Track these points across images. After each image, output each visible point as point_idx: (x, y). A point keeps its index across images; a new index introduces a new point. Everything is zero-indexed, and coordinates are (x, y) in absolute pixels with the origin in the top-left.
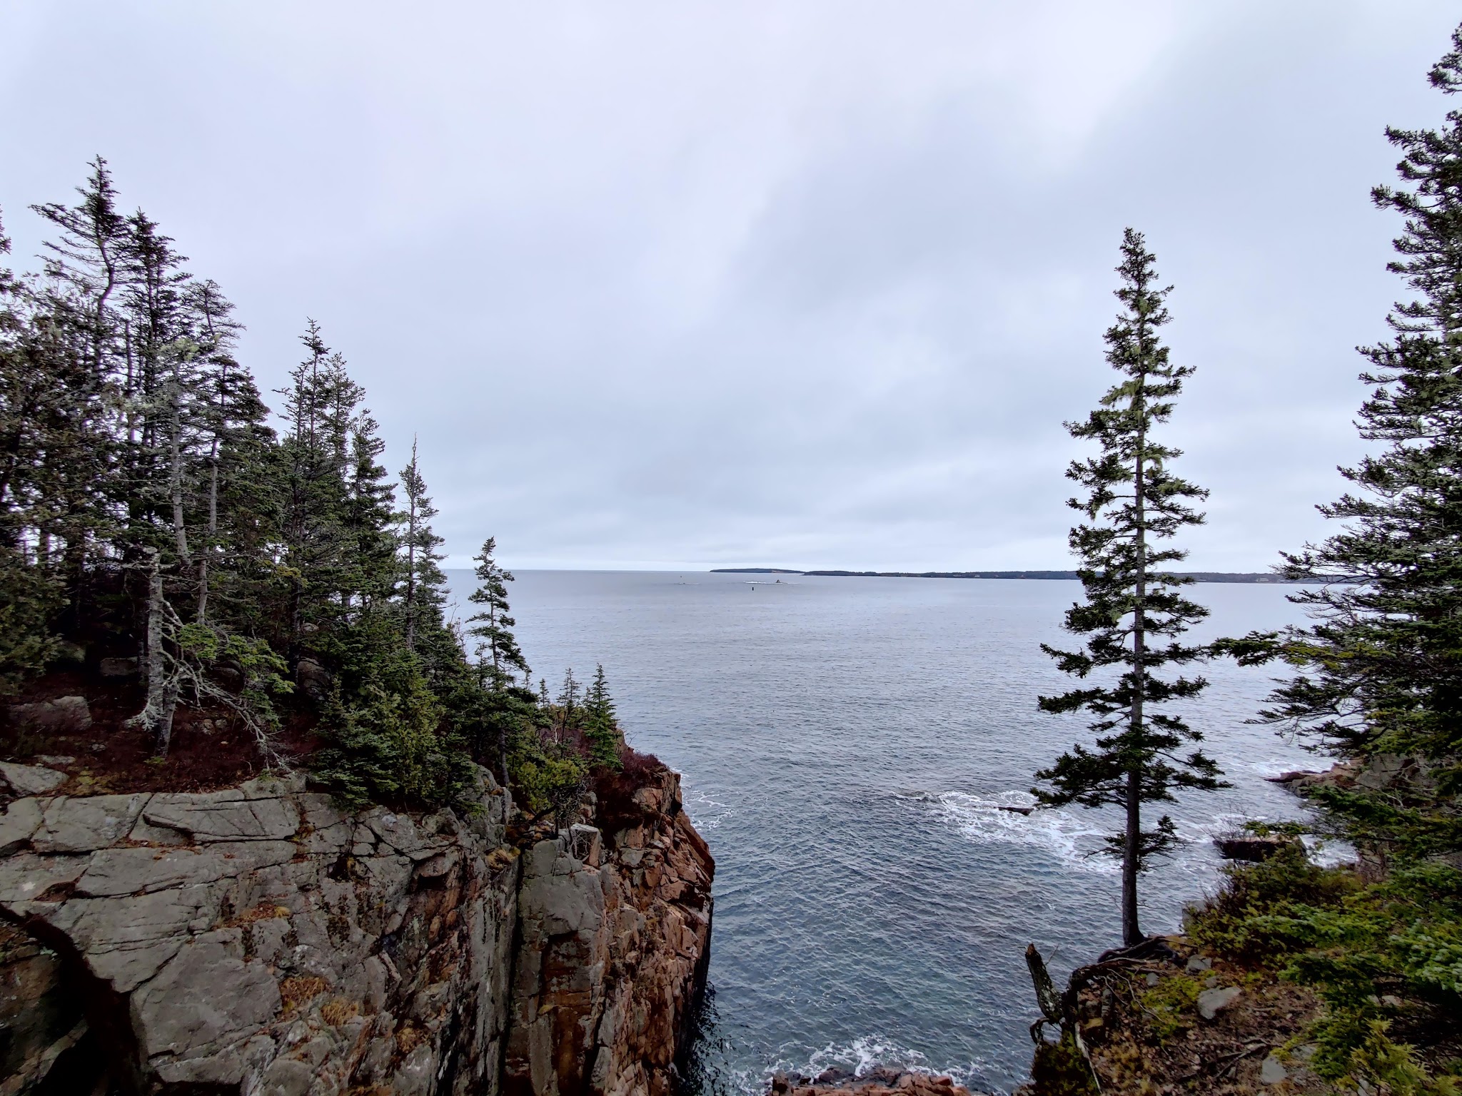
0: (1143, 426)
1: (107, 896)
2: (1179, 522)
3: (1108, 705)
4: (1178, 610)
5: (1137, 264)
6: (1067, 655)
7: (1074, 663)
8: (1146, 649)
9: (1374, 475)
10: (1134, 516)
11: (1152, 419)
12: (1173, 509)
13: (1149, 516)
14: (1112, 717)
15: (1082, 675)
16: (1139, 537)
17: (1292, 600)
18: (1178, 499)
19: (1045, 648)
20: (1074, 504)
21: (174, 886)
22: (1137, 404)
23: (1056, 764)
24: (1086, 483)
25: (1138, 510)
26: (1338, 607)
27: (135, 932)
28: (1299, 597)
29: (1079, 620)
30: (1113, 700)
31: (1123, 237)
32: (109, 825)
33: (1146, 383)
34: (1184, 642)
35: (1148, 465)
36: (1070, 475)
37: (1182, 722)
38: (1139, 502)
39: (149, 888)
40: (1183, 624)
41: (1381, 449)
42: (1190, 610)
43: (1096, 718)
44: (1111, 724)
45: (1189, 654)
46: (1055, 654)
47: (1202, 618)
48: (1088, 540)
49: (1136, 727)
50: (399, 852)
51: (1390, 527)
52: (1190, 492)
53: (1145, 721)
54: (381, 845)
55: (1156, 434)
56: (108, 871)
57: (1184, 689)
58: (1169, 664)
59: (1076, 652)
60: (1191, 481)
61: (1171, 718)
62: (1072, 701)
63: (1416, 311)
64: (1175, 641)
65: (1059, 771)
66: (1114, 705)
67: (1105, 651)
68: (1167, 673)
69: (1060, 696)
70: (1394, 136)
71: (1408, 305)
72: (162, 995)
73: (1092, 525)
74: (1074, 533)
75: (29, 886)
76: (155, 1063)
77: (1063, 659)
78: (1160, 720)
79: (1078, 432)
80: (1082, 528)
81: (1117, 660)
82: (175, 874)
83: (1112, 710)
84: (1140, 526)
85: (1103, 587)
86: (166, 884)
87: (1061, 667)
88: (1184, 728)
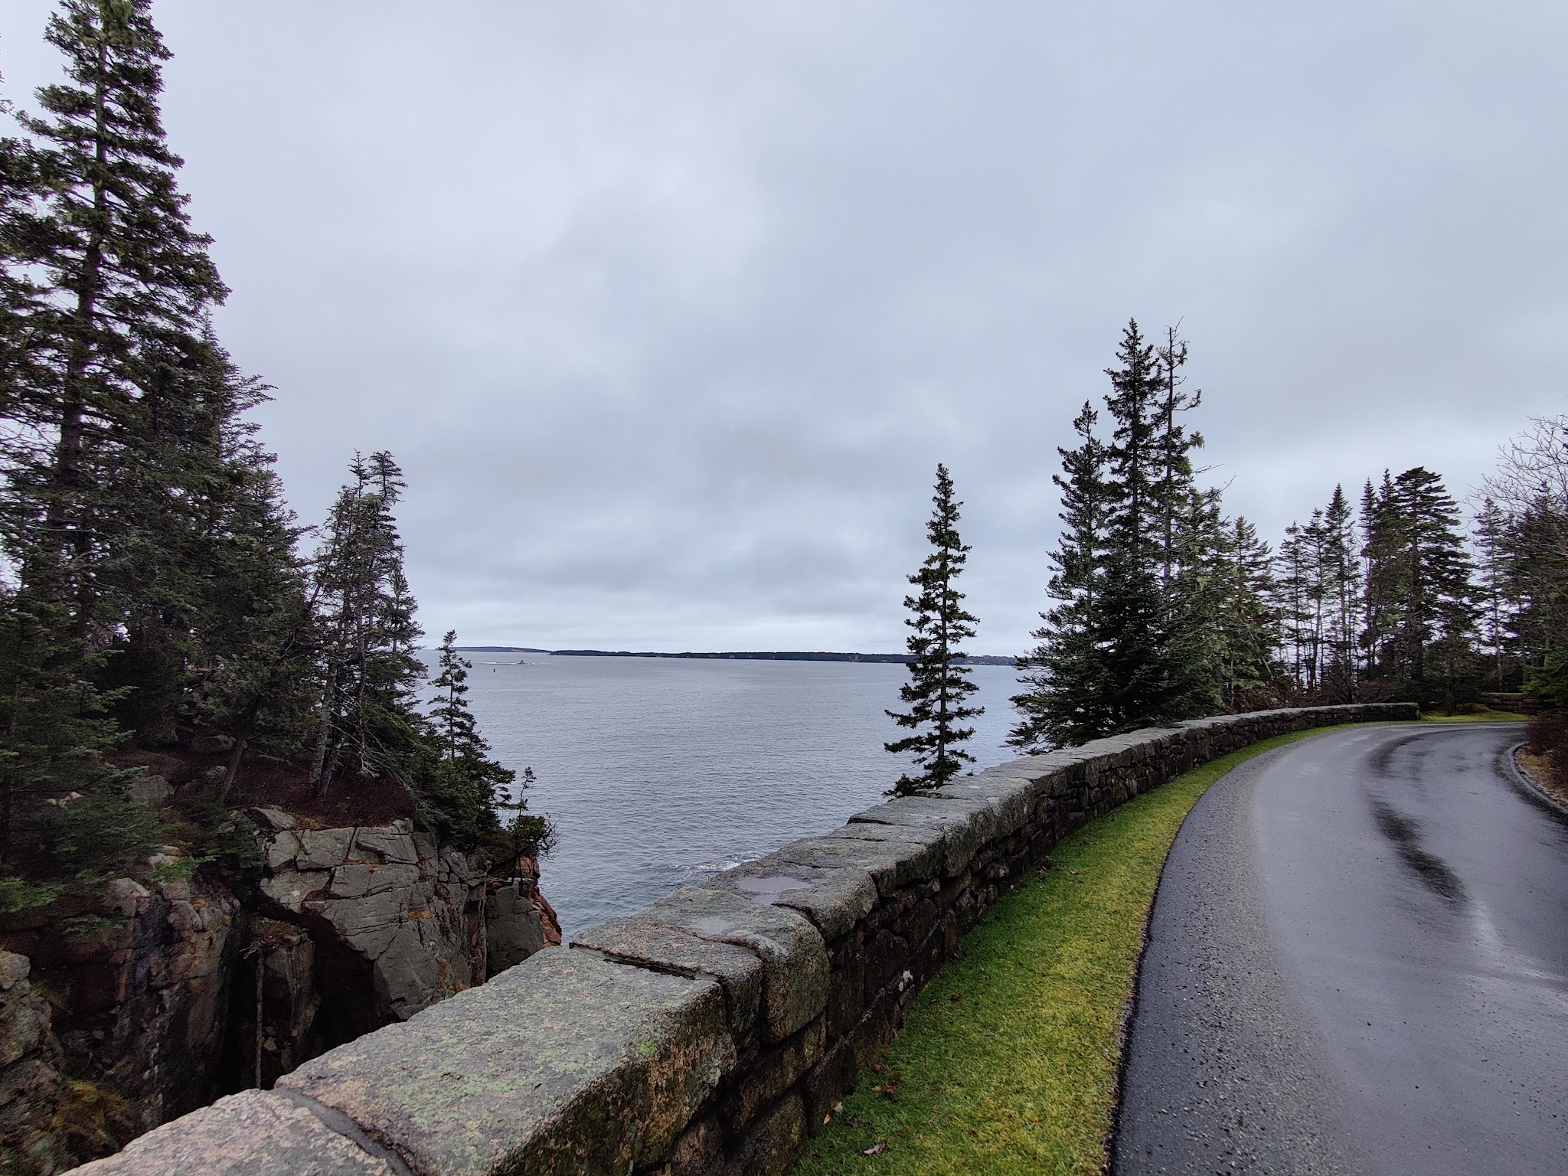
0: (945, 578)
1: (348, 898)
2: (963, 635)
3: (924, 746)
4: (963, 687)
5: (945, 486)
6: (901, 716)
7: (905, 720)
8: (947, 710)
9: (1054, 618)
10: (941, 632)
11: (951, 575)
12: (961, 628)
13: (949, 631)
14: (925, 754)
15: (913, 727)
16: (944, 644)
17: (1019, 681)
18: (963, 623)
19: (888, 712)
20: (908, 623)
21: (386, 890)
22: (944, 565)
23: (895, 785)
24: (914, 609)
25: (944, 628)
26: (1039, 685)
27: (371, 920)
28: (1022, 679)
29: (908, 694)
30: (925, 744)
31: (938, 468)
32: (339, 849)
33: (949, 553)
34: (966, 705)
35: (949, 602)
36: (905, 604)
37: (965, 753)
38: (944, 624)
39: (374, 891)
40: (963, 696)
41: (1055, 604)
42: (970, 687)
43: (917, 755)
44: (924, 759)
45: (968, 713)
46: (894, 715)
47: (975, 691)
48: (918, 645)
49: (941, 757)
50: (462, 881)
51: (1059, 644)
52: (970, 619)
53: (946, 754)
54: (452, 875)
55: (953, 584)
56: (347, 881)
57: (963, 735)
58: (956, 719)
59: (906, 714)
60: (970, 613)
61: (959, 751)
62: (905, 744)
63: (1069, 538)
64: (960, 706)
65: (897, 790)
66: (927, 747)
67: (922, 713)
68: (955, 726)
69: (898, 742)
70: (1061, 451)
71: (1067, 534)
72: (393, 961)
73: (918, 636)
74: (909, 641)
75: (296, 893)
76: (394, 1006)
77: (899, 719)
78: (953, 753)
79: (913, 580)
80: (913, 638)
81: (927, 719)
82: (386, 882)
83: (925, 749)
84: (943, 637)
85: (923, 674)
86: (382, 888)
87: (900, 723)
88: (966, 756)
